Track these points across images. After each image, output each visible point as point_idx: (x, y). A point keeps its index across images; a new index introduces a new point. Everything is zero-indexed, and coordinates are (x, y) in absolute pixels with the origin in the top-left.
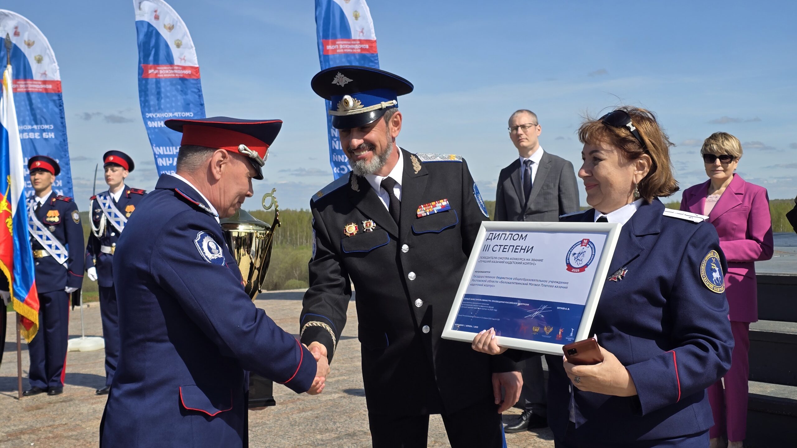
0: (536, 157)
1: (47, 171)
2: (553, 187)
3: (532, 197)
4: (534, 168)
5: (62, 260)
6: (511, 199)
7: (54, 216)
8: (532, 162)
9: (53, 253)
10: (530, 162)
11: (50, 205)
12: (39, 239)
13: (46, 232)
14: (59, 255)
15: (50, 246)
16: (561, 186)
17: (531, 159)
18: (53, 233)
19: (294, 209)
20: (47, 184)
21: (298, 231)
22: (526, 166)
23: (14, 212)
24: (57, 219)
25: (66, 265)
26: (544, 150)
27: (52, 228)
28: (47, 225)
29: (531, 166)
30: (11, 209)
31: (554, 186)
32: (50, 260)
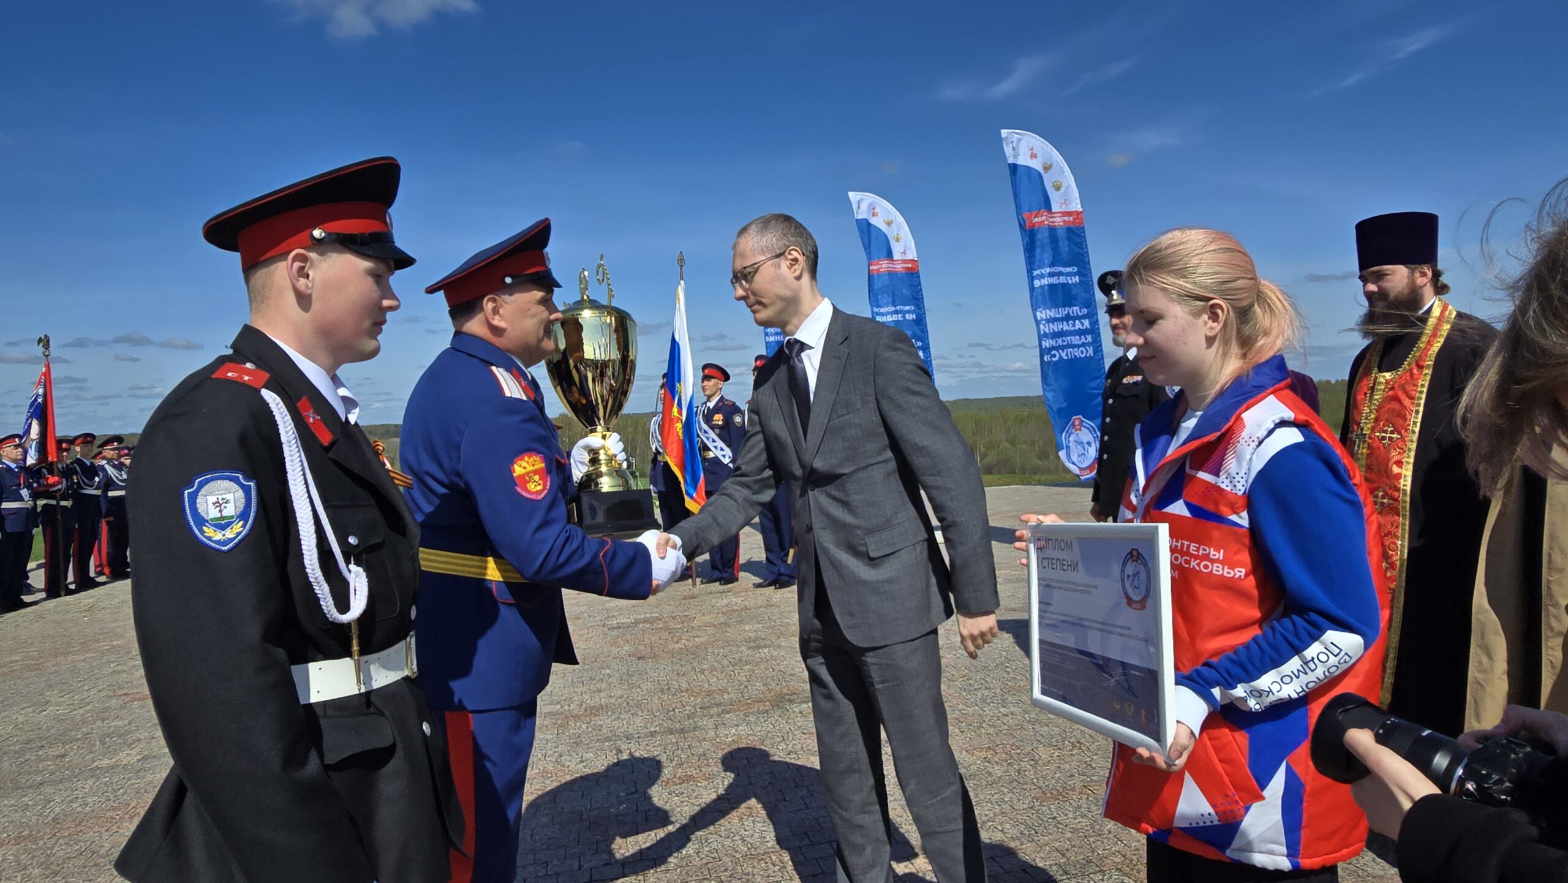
1: (714, 378)
5: (726, 461)
7: (718, 419)
8: (803, 347)
9: (719, 454)
10: (797, 347)
11: (716, 410)
12: (705, 440)
13: (712, 435)
14: (724, 456)
15: (716, 447)
18: (718, 435)
20: (714, 390)
23: (684, 418)
24: (720, 423)
25: (731, 465)
27: (717, 431)
28: (713, 428)
30: (681, 415)
32: (716, 461)
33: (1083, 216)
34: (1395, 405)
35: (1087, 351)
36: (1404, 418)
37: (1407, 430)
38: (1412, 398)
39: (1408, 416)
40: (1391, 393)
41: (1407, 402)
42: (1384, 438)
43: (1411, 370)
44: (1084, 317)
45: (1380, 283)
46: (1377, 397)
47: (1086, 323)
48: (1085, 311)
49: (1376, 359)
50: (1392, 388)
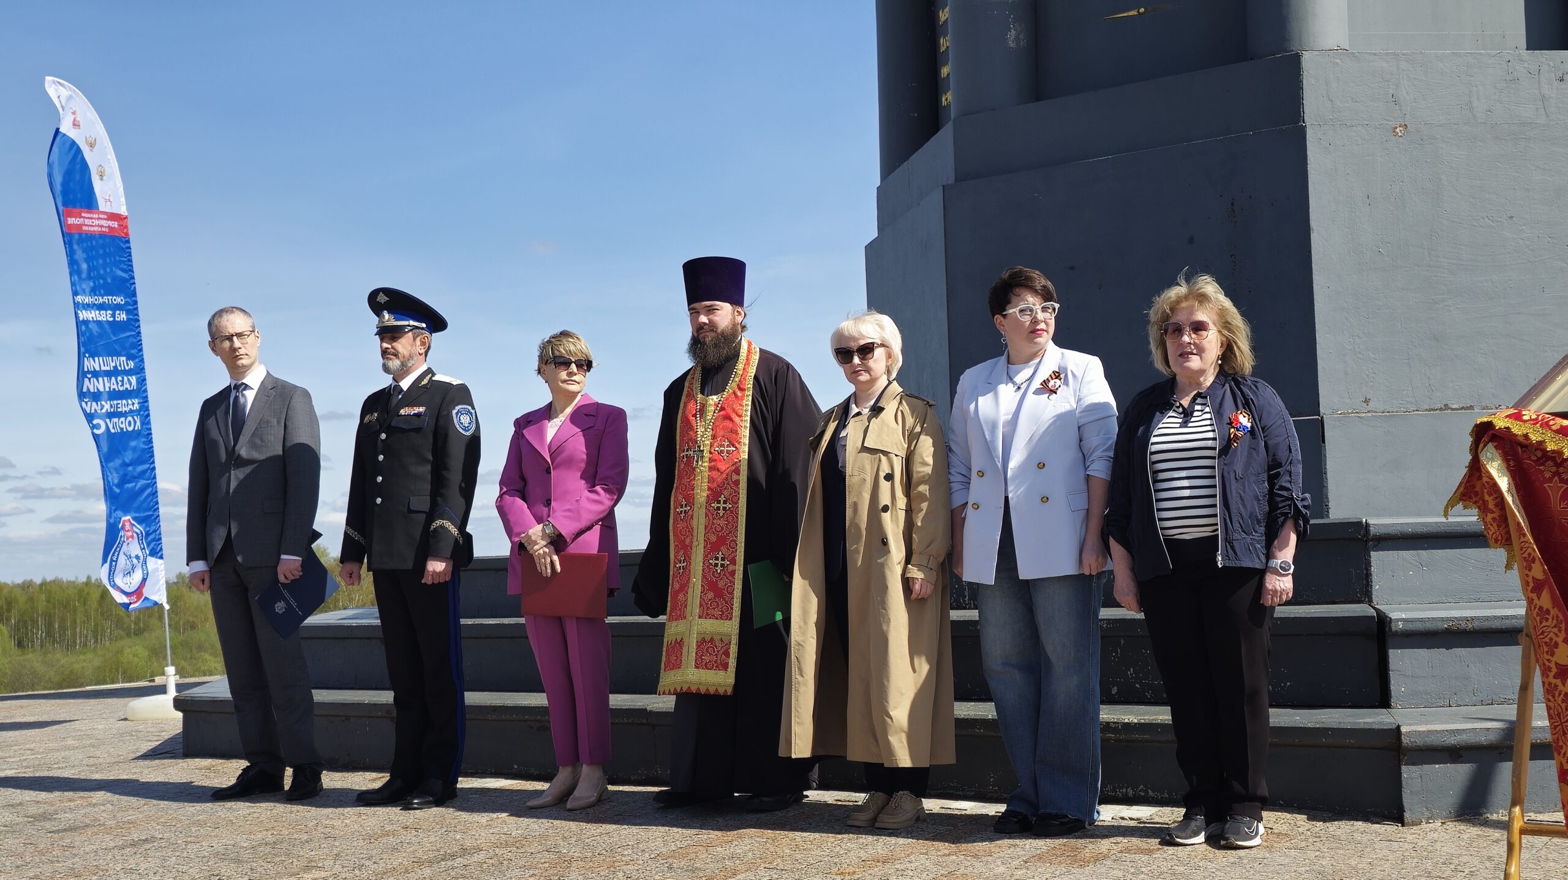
0: (254, 379)
2: (275, 423)
3: (244, 438)
4: (250, 396)
6: (215, 443)
8: (247, 387)
10: (243, 386)
16: (287, 423)
17: (244, 381)
19: (72, 579)
21: (78, 621)
22: (238, 391)
26: (267, 371)
29: (244, 392)
31: (279, 422)
33: (130, 223)
34: (728, 423)
35: (135, 422)
36: (736, 433)
37: (739, 443)
38: (740, 416)
39: (739, 432)
40: (722, 413)
41: (737, 419)
42: (722, 452)
43: (734, 393)
44: (129, 373)
45: (711, 317)
46: (709, 416)
47: (133, 379)
48: (132, 364)
49: (697, 386)
50: (722, 409)
